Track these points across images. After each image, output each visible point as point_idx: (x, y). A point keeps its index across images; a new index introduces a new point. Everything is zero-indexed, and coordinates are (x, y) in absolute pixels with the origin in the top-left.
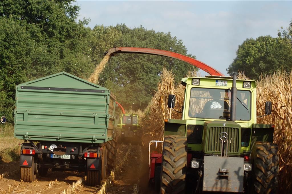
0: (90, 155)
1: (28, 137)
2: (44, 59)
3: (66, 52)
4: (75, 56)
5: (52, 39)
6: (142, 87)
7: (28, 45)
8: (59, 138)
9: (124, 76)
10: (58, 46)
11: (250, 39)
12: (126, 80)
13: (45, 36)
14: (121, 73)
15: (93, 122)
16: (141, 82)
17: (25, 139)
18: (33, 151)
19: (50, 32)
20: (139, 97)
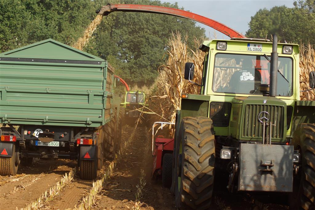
0: (84, 141)
1: (7, 120)
2: (41, 32)
3: (65, 25)
4: (74, 29)
5: (50, 11)
6: (147, 62)
7: (23, 18)
8: (45, 121)
9: (128, 50)
10: (56, 19)
11: (264, 10)
12: (129, 55)
13: (42, 8)
14: (124, 48)
15: (88, 100)
16: (146, 57)
17: (4, 122)
18: (13, 138)
19: (47, 3)
20: (144, 73)
